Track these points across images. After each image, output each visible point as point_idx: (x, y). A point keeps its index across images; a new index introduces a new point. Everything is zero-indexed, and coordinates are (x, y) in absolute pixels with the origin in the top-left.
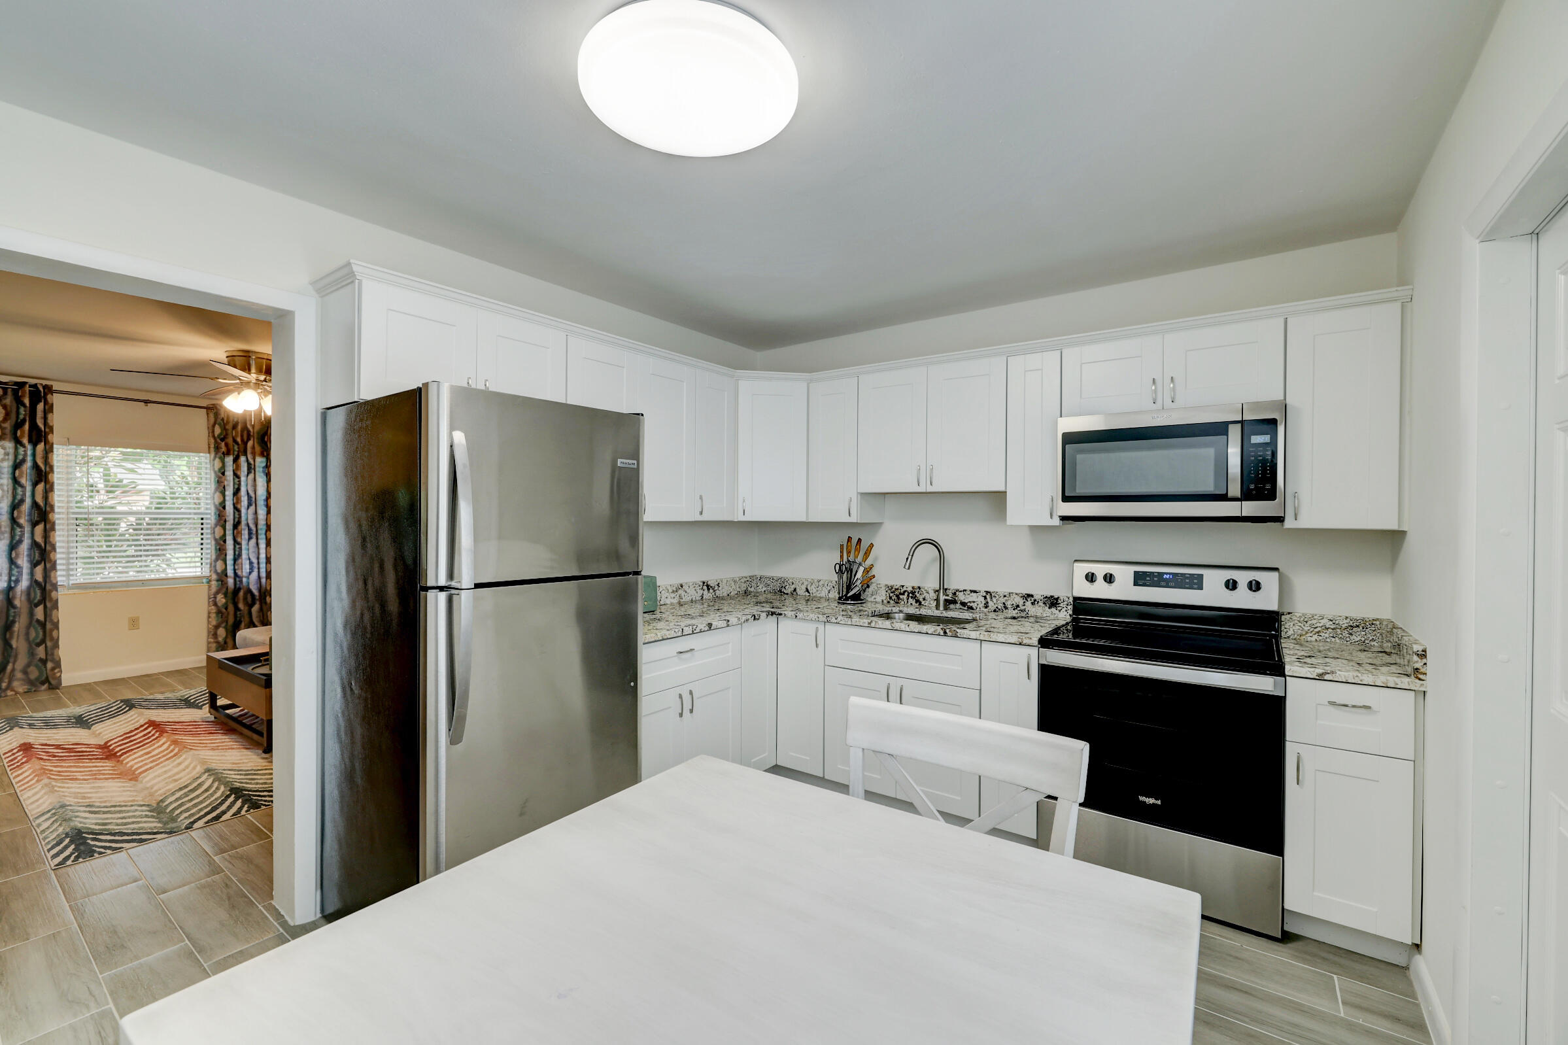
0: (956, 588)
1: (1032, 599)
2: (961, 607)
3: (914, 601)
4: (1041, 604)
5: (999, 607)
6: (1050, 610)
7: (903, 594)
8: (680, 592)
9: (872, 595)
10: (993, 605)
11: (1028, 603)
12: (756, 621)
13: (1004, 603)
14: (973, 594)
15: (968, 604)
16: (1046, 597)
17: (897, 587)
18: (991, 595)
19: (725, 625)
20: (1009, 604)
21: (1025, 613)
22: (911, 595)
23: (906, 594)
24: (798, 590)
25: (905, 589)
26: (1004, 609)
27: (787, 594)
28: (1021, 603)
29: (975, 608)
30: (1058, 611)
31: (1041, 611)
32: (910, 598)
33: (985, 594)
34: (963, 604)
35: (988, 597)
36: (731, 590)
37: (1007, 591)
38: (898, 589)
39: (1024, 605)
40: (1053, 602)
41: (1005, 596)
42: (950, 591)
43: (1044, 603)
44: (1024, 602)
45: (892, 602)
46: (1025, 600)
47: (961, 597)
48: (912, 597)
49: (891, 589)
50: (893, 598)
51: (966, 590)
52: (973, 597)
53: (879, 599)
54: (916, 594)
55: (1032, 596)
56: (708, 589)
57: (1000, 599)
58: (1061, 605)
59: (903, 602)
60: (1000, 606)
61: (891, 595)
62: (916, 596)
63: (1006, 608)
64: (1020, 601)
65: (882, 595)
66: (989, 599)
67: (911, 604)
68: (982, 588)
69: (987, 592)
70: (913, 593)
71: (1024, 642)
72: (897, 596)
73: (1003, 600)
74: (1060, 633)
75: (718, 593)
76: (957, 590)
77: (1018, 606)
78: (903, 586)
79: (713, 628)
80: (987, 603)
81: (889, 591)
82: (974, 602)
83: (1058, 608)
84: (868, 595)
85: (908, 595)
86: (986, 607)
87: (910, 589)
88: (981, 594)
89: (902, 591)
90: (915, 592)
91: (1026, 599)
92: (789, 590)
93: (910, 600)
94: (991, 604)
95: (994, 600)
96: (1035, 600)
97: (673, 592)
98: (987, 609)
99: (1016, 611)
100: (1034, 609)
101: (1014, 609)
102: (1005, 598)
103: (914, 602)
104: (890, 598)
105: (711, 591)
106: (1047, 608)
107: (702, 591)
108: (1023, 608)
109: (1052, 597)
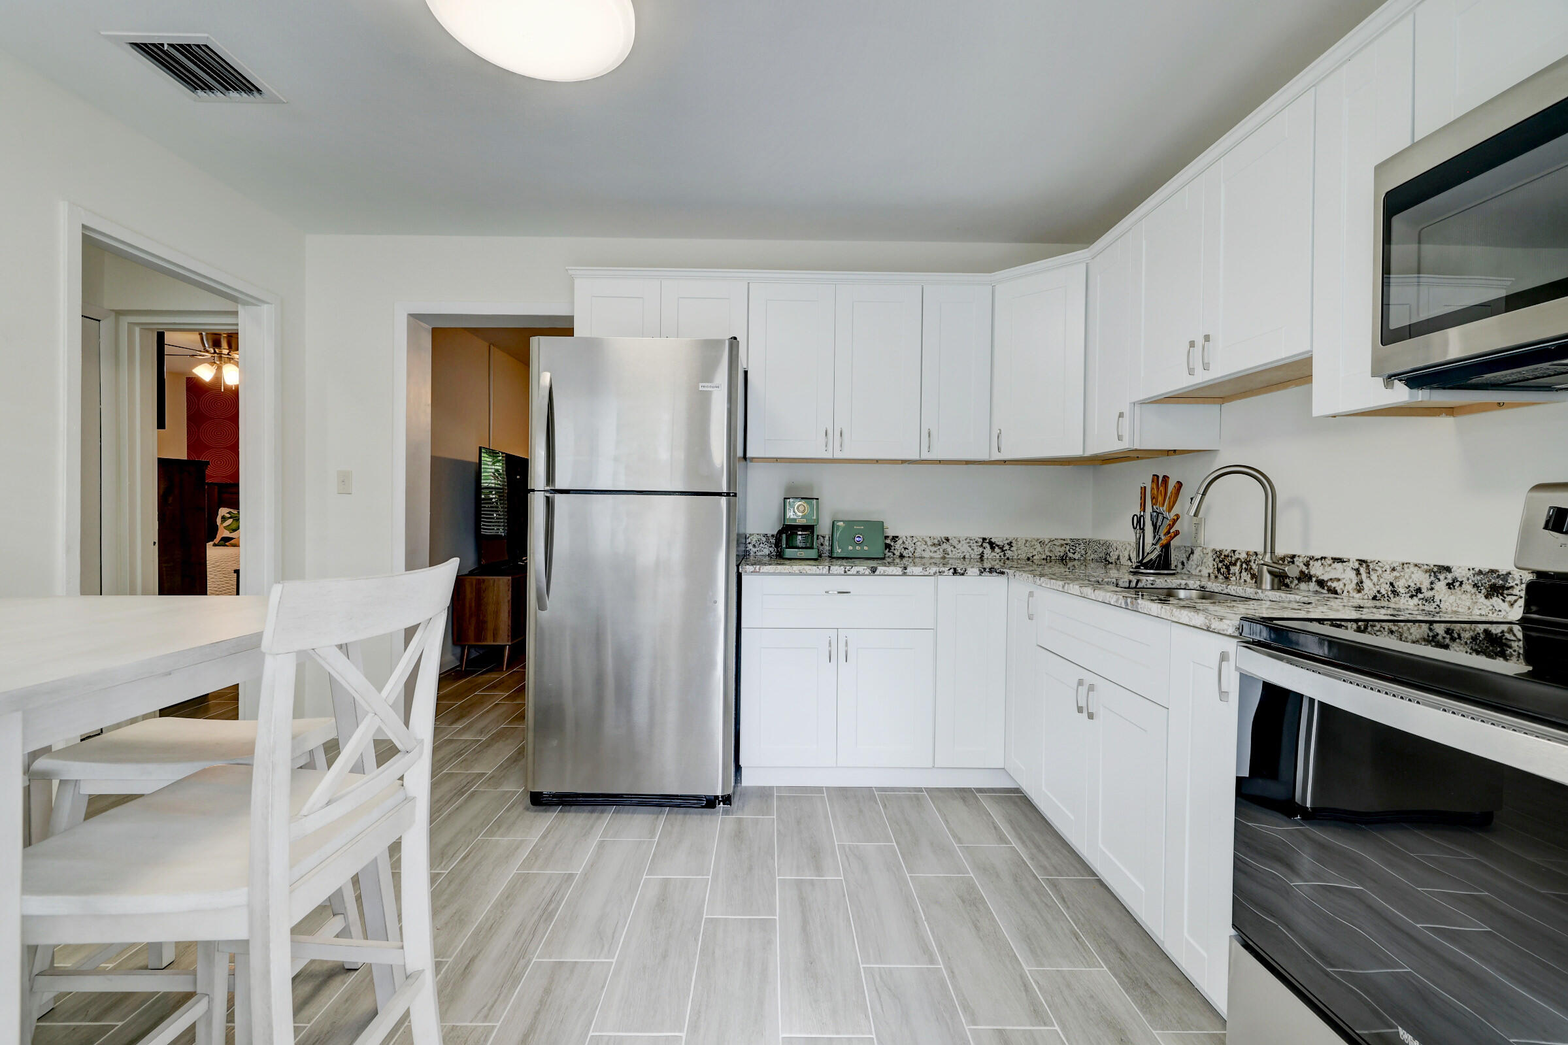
0: (1311, 554)
1: (1450, 576)
2: (1317, 588)
3: (1249, 576)
4: (1467, 587)
5: (1383, 592)
6: (1488, 602)
7: (1235, 564)
8: (945, 546)
9: (1198, 566)
10: (1371, 585)
11: (1441, 586)
12: (957, 577)
13: (1391, 584)
14: (1336, 565)
15: (1329, 584)
16: (1480, 572)
17: (1226, 553)
18: (1368, 566)
19: (901, 573)
20: (1400, 586)
21: (1434, 605)
22: (1244, 566)
23: (1239, 564)
24: (1121, 557)
25: (1237, 556)
26: (1392, 596)
27: (1112, 563)
28: (1425, 585)
29: (1339, 591)
30: (1506, 604)
31: (1468, 603)
32: (1243, 571)
33: (1356, 565)
34: (1321, 583)
35: (1362, 570)
36: (1035, 553)
37: (1396, 558)
38: (1228, 556)
39: (1432, 589)
40: (1496, 587)
41: (1394, 569)
42: (1301, 560)
43: (1475, 586)
44: (1432, 583)
45: (1221, 577)
46: (1432, 578)
47: (1317, 570)
48: (1246, 570)
49: (1219, 555)
50: (1222, 571)
51: (1325, 558)
52: (1337, 571)
53: (1205, 572)
54: (1252, 563)
55: (1448, 569)
56: (992, 548)
57: (1386, 575)
58: (1516, 591)
59: (1234, 578)
60: (1385, 589)
61: (1220, 565)
62: (1251, 568)
63: (1395, 593)
64: (1423, 580)
65: (1209, 567)
66: (1364, 576)
67: (1245, 581)
68: (1353, 555)
69: (1361, 562)
70: (1247, 562)
71: (1213, 627)
72: (1228, 568)
73: (1389, 577)
74: (1511, 655)
75: (1009, 554)
76: (1312, 558)
77: (1419, 590)
78: (1234, 551)
79: (876, 573)
80: (1362, 582)
81: (1217, 560)
82: (1339, 580)
83: (1509, 598)
84: (1192, 565)
85: (1241, 566)
86: (1359, 591)
87: (1243, 556)
88: (1351, 564)
89: (1233, 559)
90: (1250, 561)
91: (1436, 576)
92: (1112, 559)
93: (1244, 574)
94: (1367, 584)
95: (1374, 577)
96: (1455, 580)
97: (934, 544)
98: (1360, 594)
99: (1415, 600)
100: (1452, 597)
101: (1412, 597)
102: (1395, 573)
103: (1248, 578)
104: (1219, 570)
105: (997, 550)
106: (1481, 598)
107: (981, 550)
108: (1429, 594)
109: (1492, 571)
